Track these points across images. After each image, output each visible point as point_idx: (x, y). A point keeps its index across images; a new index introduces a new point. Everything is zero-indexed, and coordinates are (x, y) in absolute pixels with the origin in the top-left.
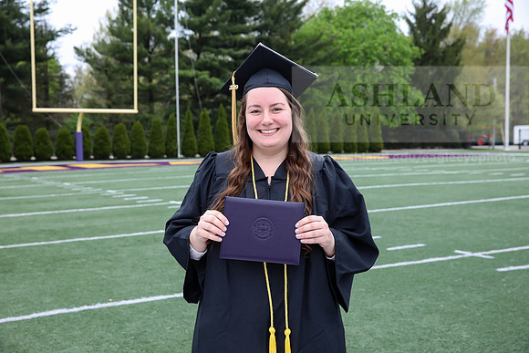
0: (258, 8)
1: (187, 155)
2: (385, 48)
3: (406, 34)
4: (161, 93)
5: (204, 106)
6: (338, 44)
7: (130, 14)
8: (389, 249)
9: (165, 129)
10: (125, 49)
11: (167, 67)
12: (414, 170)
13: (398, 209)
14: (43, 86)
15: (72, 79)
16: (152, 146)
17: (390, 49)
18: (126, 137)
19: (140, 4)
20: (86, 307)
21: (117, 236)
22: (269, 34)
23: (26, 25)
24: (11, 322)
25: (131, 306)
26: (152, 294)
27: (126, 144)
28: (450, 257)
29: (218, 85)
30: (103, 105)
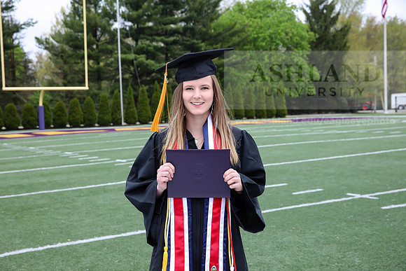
0: (184, 3)
1: (129, 123)
2: (287, 34)
3: (304, 22)
4: (107, 73)
5: (141, 83)
6: (249, 31)
7: (80, 10)
8: (294, 193)
9: (111, 102)
10: (77, 38)
11: (111, 52)
12: (312, 131)
13: (300, 161)
14: (11, 70)
15: (35, 64)
16: (101, 116)
17: (291, 35)
18: (80, 110)
19: (88, 1)
20: (49, 246)
21: (74, 189)
22: (194, 24)
25: (86, 245)
26: (103, 234)
27: (80, 115)
28: (343, 199)
29: (153, 65)
30: (60, 84)
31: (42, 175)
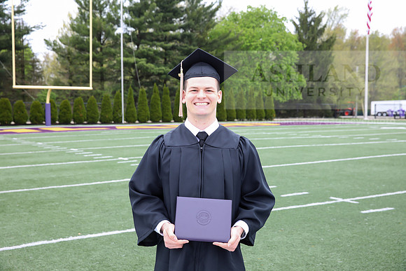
0: (183, 11)
1: (129, 121)
2: (277, 43)
3: (293, 33)
4: (110, 74)
5: (142, 84)
6: (242, 39)
7: (86, 15)
8: (282, 196)
9: (112, 101)
10: (82, 41)
11: (114, 55)
12: (298, 135)
13: (288, 165)
14: (20, 69)
15: (42, 63)
16: (103, 114)
17: (281, 44)
18: (83, 107)
19: (94, 7)
20: (61, 240)
21: (81, 185)
22: (191, 31)
23: (8, 22)
24: (7, 251)
25: (95, 239)
26: (110, 230)
27: (83, 113)
28: (327, 202)
29: (153, 69)
30: (66, 84)
31: (51, 171)
